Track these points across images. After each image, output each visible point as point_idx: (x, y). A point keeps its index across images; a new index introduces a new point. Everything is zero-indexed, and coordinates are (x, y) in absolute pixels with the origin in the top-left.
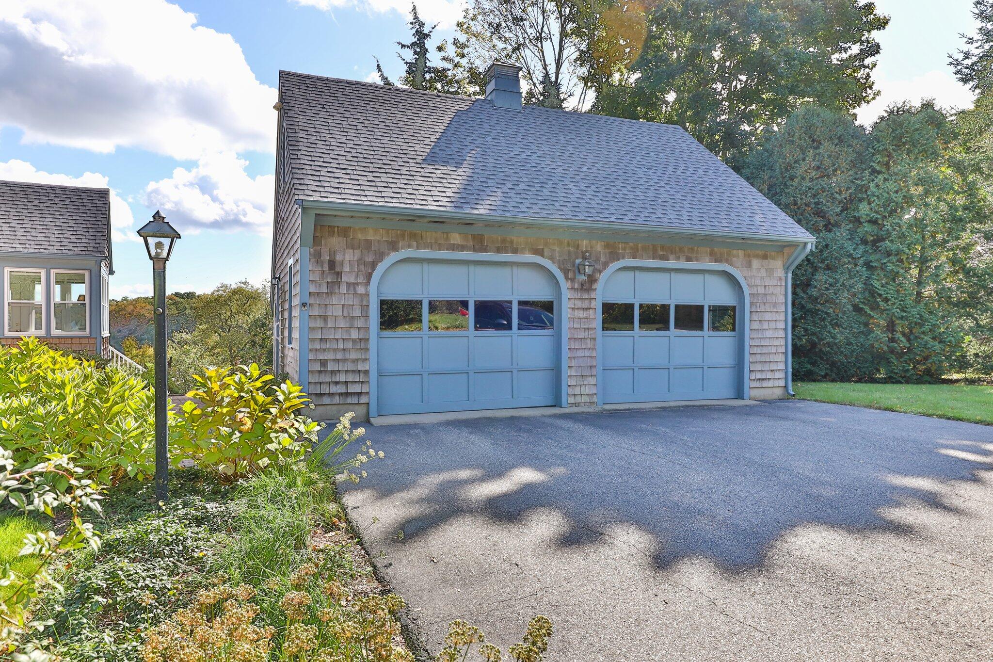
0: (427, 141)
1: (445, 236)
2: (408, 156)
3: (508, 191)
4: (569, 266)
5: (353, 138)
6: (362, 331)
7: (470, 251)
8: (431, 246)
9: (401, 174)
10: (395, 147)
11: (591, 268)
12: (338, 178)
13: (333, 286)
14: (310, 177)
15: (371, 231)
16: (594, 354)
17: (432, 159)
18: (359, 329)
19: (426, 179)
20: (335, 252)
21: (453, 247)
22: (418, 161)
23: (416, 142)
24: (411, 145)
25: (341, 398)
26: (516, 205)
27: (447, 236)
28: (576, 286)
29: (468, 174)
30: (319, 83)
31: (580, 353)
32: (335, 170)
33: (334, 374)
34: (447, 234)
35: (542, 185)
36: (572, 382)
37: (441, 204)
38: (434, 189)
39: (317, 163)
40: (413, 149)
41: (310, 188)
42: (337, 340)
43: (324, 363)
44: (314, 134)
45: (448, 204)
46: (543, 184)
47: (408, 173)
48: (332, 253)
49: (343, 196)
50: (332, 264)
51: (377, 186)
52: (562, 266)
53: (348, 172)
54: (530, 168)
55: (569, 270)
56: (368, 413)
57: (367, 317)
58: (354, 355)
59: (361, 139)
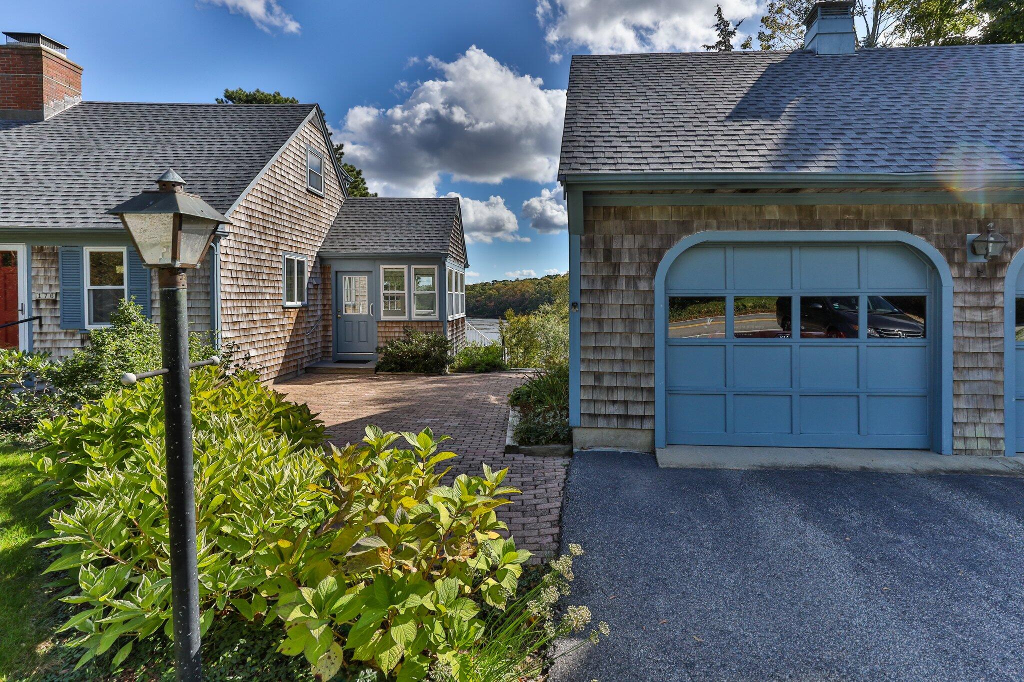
0: (732, 98)
1: (758, 209)
2: (707, 115)
3: (851, 141)
4: (955, 244)
5: (640, 105)
6: (645, 337)
7: (794, 228)
8: (737, 225)
9: (696, 136)
10: (691, 108)
11: (1000, 246)
12: (616, 147)
13: (610, 281)
14: (582, 149)
15: (656, 211)
16: (1000, 377)
17: (738, 114)
18: (642, 335)
19: (730, 138)
20: (611, 239)
21: (769, 225)
22: (719, 119)
23: (717, 100)
24: (710, 103)
25: (620, 421)
26: (868, 158)
27: (761, 209)
28: (967, 274)
29: (788, 127)
30: (611, 60)
31: (974, 376)
32: (613, 139)
33: (610, 393)
34: (761, 206)
35: (904, 130)
36: (961, 418)
37: (751, 165)
38: (742, 148)
39: (592, 134)
40: (714, 107)
41: (579, 160)
42: (614, 348)
43: (598, 376)
44: (596, 105)
45: (761, 165)
46: (906, 130)
47: (706, 133)
48: (608, 241)
49: (618, 167)
50: (608, 253)
51: (663, 152)
52: (942, 245)
53: (628, 139)
54: (879, 112)
55: (954, 250)
56: (653, 441)
57: (651, 319)
58: (634, 369)
59: (650, 104)
